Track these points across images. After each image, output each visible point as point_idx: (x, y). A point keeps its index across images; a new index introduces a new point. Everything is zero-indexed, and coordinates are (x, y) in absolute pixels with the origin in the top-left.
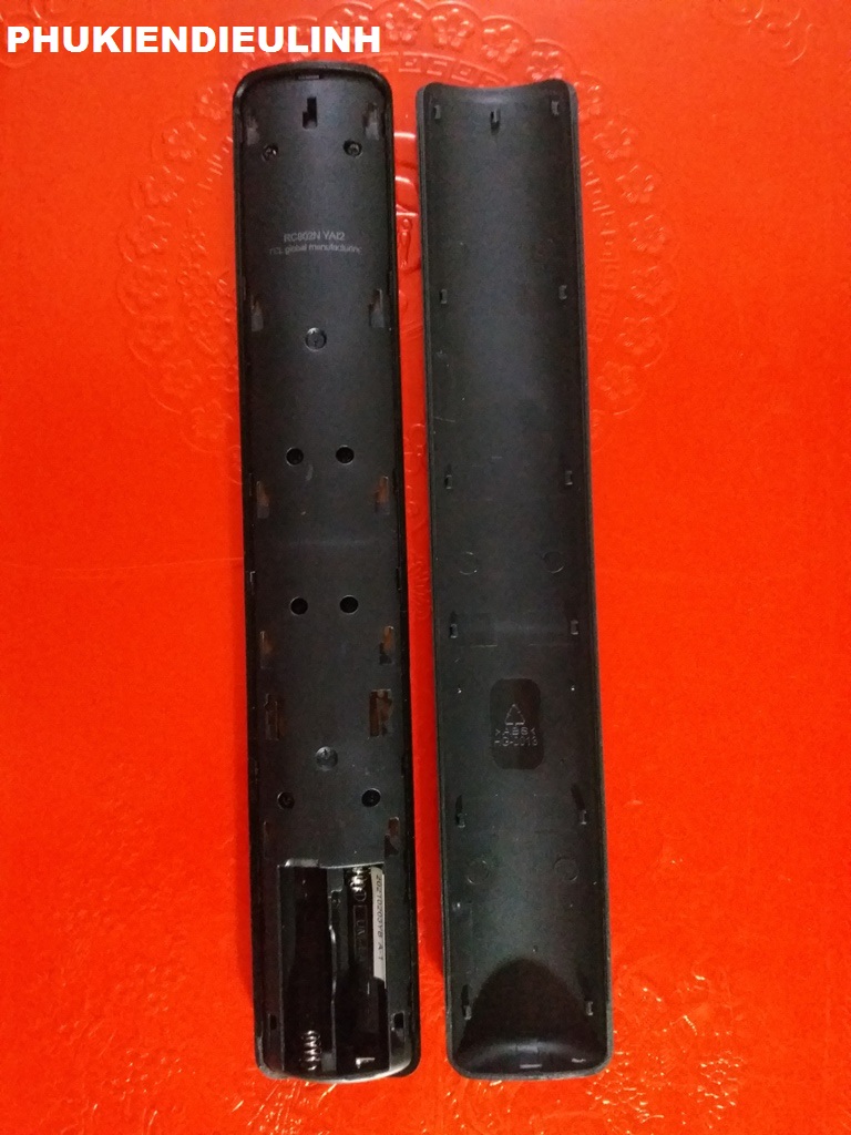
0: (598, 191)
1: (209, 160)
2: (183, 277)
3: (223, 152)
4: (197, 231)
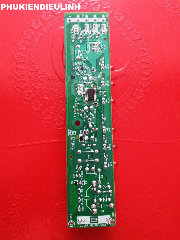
0: (133, 47)
1: (35, 39)
2: (29, 69)
3: (38, 37)
4: (32, 57)
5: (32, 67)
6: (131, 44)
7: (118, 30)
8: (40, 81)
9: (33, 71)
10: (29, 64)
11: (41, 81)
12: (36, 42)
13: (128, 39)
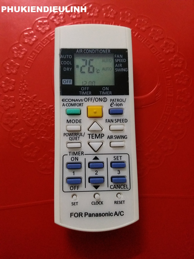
0: (164, 63)
1: (28, 58)
2: (20, 98)
3: (33, 54)
4: (25, 82)
5: (24, 95)
6: (160, 59)
7: (142, 41)
8: (35, 114)
9: (26, 101)
10: (20, 92)
11: (37, 115)
12: (29, 62)
13: (156, 52)
